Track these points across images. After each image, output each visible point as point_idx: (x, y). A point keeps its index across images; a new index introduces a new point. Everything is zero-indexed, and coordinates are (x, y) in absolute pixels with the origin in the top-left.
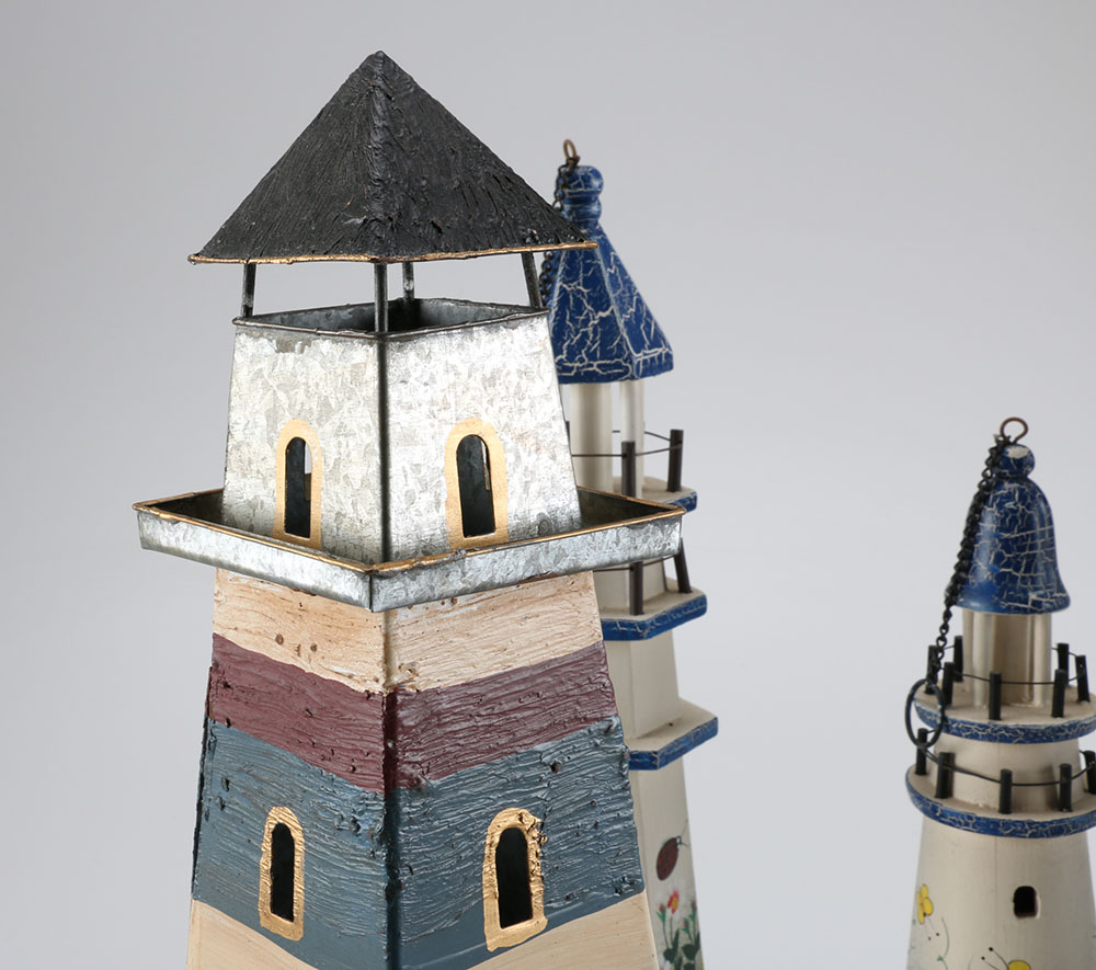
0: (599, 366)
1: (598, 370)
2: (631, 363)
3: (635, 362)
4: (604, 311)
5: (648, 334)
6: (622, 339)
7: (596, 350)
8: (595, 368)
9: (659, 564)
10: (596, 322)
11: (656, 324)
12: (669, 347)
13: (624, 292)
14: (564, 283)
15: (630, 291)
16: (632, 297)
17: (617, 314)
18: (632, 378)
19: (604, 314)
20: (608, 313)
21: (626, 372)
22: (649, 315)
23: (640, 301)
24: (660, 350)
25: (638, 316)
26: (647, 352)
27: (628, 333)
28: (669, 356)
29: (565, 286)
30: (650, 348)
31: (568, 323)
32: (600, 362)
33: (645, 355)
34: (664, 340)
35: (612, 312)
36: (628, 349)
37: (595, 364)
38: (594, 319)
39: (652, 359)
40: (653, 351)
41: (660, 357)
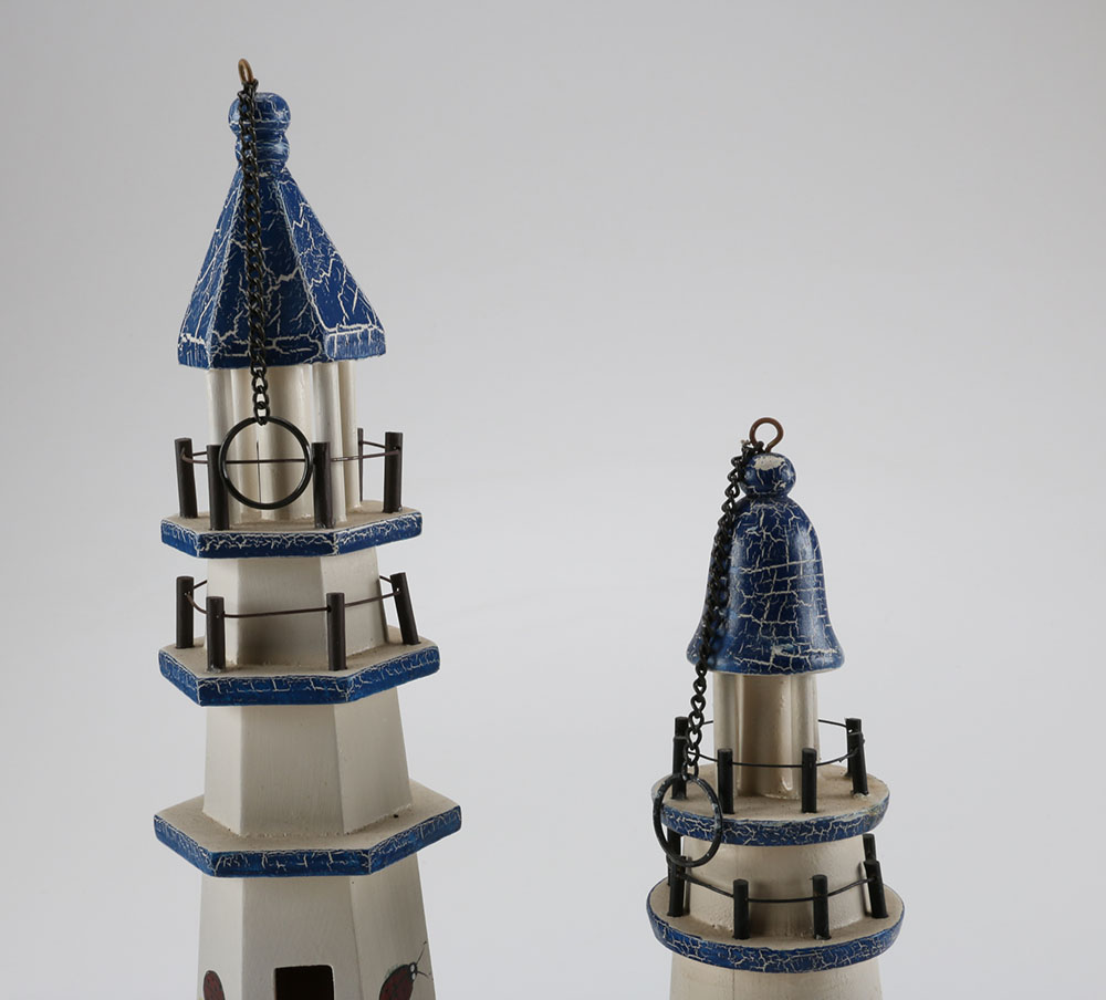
0: (278, 343)
1: (278, 349)
2: (321, 339)
3: (327, 339)
4: (287, 274)
5: (348, 306)
6: (310, 309)
7: (276, 322)
8: (274, 346)
10: (276, 288)
11: (360, 295)
12: (379, 324)
13: (316, 252)
14: (237, 239)
15: (324, 250)
16: (327, 259)
17: (305, 278)
18: (324, 360)
19: (287, 278)
20: (292, 276)
21: (315, 351)
22: (350, 281)
23: (338, 265)
24: (364, 327)
25: (334, 283)
26: (345, 327)
27: (318, 302)
28: (379, 337)
29: (238, 243)
30: (349, 323)
31: (241, 290)
32: (280, 339)
33: (341, 330)
34: (371, 315)
35: (298, 274)
36: (317, 321)
37: (274, 341)
38: (274, 285)
39: (353, 338)
40: (353, 326)
41: (364, 336)
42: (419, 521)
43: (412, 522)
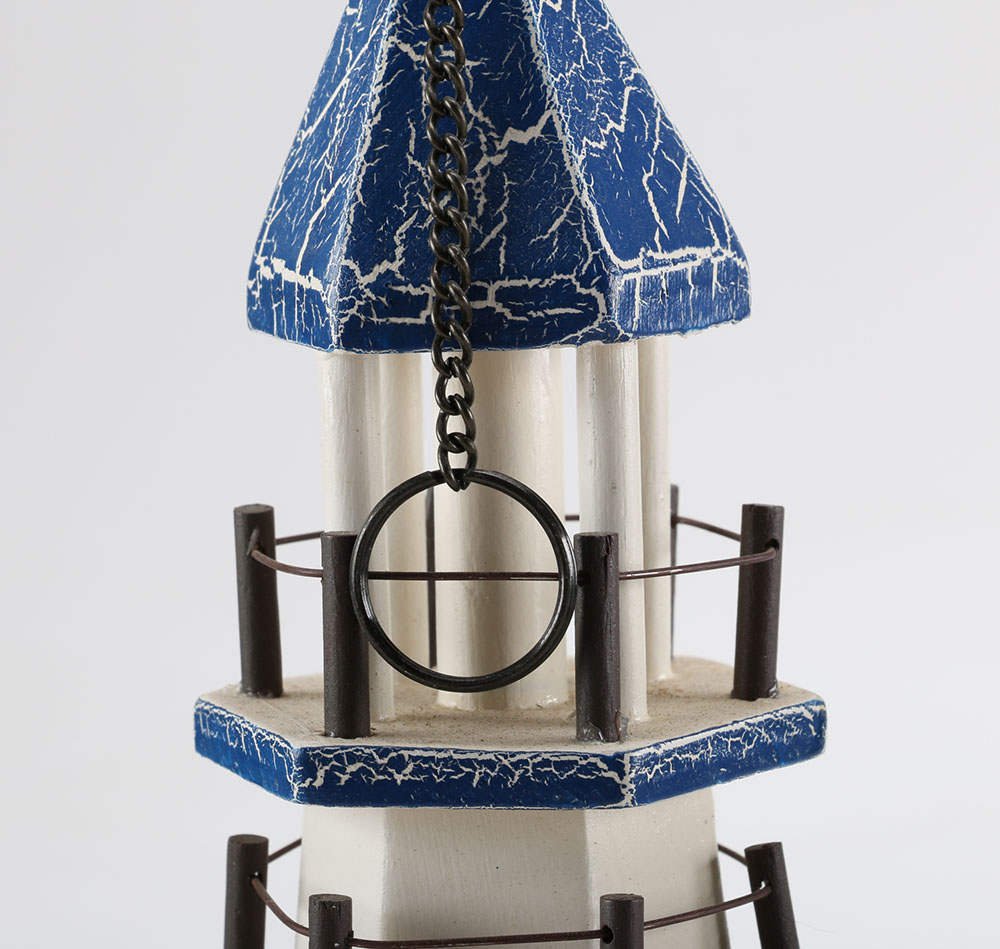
0: (501, 295)
1: (499, 308)
2: (604, 287)
3: (618, 285)
4: (523, 126)
5: (666, 203)
6: (578, 212)
7: (497, 242)
8: (491, 302)
9: (711, 919)
10: (497, 160)
11: (693, 175)
12: (736, 247)
13: (590, 71)
14: (404, 38)
15: (611, 67)
16: (617, 87)
17: (566, 138)
18: (609, 335)
19: (523, 137)
20: (535, 132)
21: (589, 316)
22: (671, 142)
23: (643, 102)
24: (704, 253)
25: (634, 148)
26: (658, 256)
27: (598, 195)
28: (734, 276)
29: (406, 48)
30: (668, 246)
31: (411, 161)
32: (506, 283)
33: (651, 263)
34: (719, 223)
35: (550, 128)
36: (596, 244)
37: (492, 289)
38: (492, 152)
39: (678, 282)
40: (678, 254)
41: (703, 276)
42: (820, 720)
43: (802, 722)
